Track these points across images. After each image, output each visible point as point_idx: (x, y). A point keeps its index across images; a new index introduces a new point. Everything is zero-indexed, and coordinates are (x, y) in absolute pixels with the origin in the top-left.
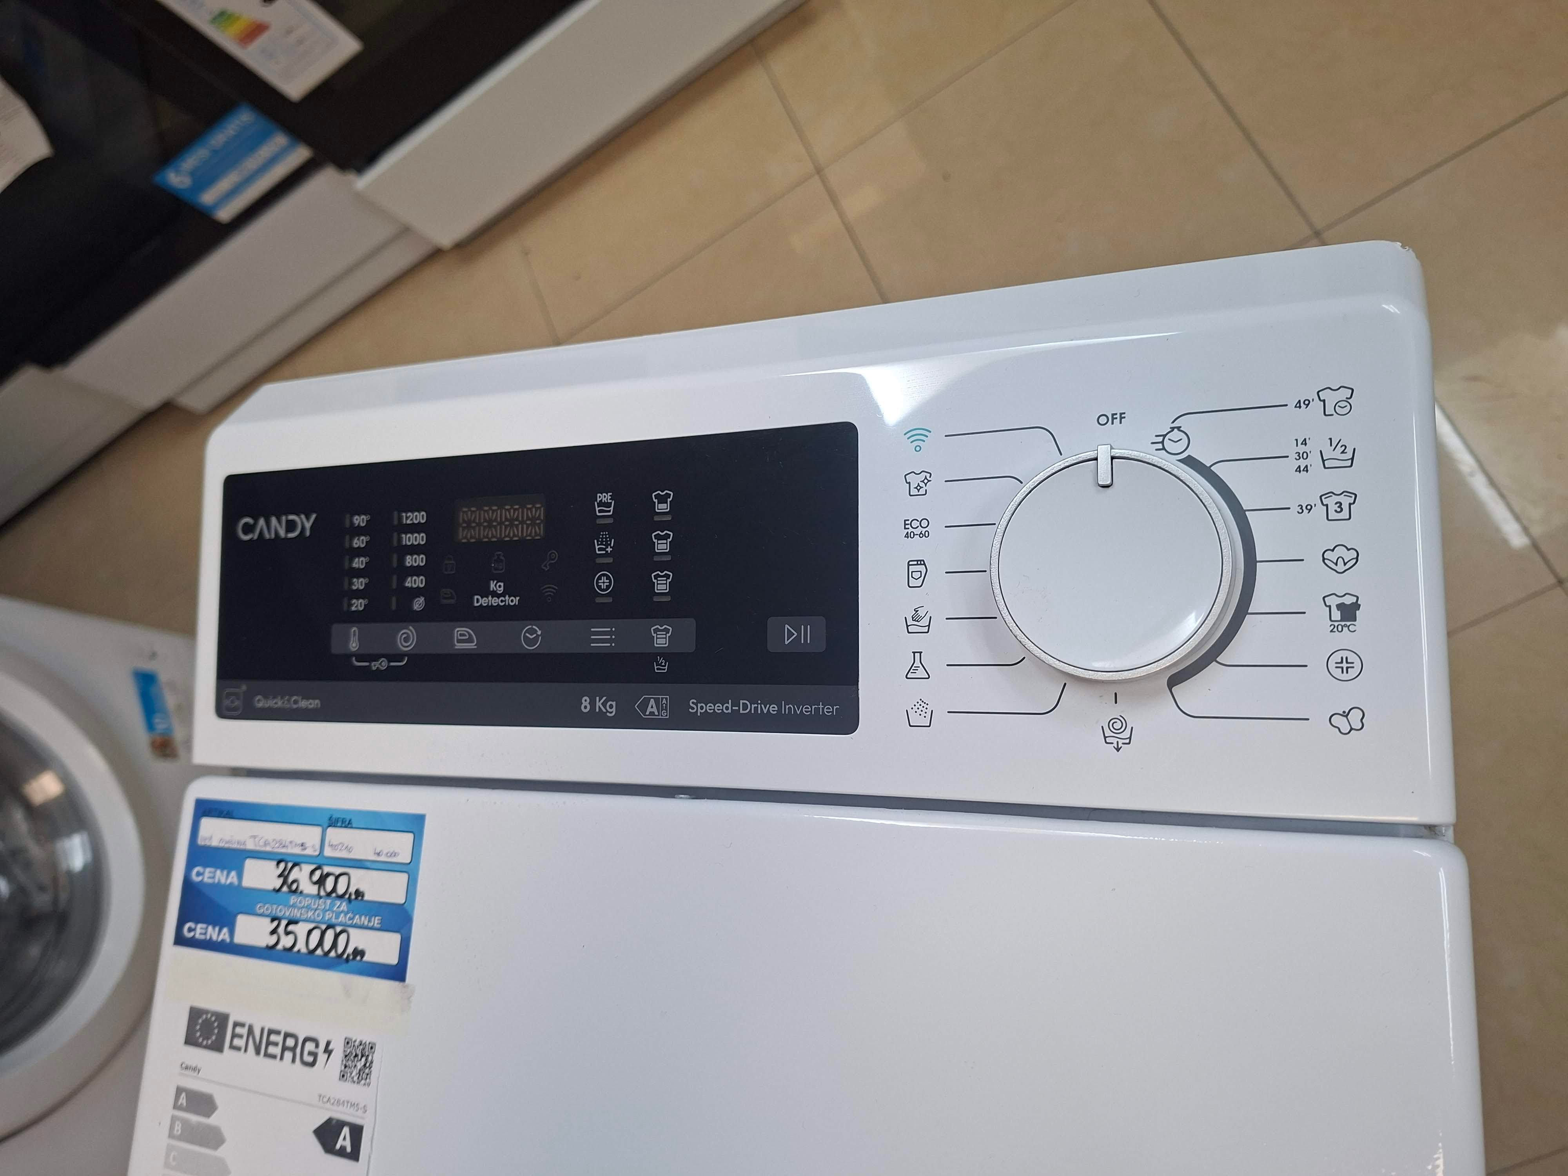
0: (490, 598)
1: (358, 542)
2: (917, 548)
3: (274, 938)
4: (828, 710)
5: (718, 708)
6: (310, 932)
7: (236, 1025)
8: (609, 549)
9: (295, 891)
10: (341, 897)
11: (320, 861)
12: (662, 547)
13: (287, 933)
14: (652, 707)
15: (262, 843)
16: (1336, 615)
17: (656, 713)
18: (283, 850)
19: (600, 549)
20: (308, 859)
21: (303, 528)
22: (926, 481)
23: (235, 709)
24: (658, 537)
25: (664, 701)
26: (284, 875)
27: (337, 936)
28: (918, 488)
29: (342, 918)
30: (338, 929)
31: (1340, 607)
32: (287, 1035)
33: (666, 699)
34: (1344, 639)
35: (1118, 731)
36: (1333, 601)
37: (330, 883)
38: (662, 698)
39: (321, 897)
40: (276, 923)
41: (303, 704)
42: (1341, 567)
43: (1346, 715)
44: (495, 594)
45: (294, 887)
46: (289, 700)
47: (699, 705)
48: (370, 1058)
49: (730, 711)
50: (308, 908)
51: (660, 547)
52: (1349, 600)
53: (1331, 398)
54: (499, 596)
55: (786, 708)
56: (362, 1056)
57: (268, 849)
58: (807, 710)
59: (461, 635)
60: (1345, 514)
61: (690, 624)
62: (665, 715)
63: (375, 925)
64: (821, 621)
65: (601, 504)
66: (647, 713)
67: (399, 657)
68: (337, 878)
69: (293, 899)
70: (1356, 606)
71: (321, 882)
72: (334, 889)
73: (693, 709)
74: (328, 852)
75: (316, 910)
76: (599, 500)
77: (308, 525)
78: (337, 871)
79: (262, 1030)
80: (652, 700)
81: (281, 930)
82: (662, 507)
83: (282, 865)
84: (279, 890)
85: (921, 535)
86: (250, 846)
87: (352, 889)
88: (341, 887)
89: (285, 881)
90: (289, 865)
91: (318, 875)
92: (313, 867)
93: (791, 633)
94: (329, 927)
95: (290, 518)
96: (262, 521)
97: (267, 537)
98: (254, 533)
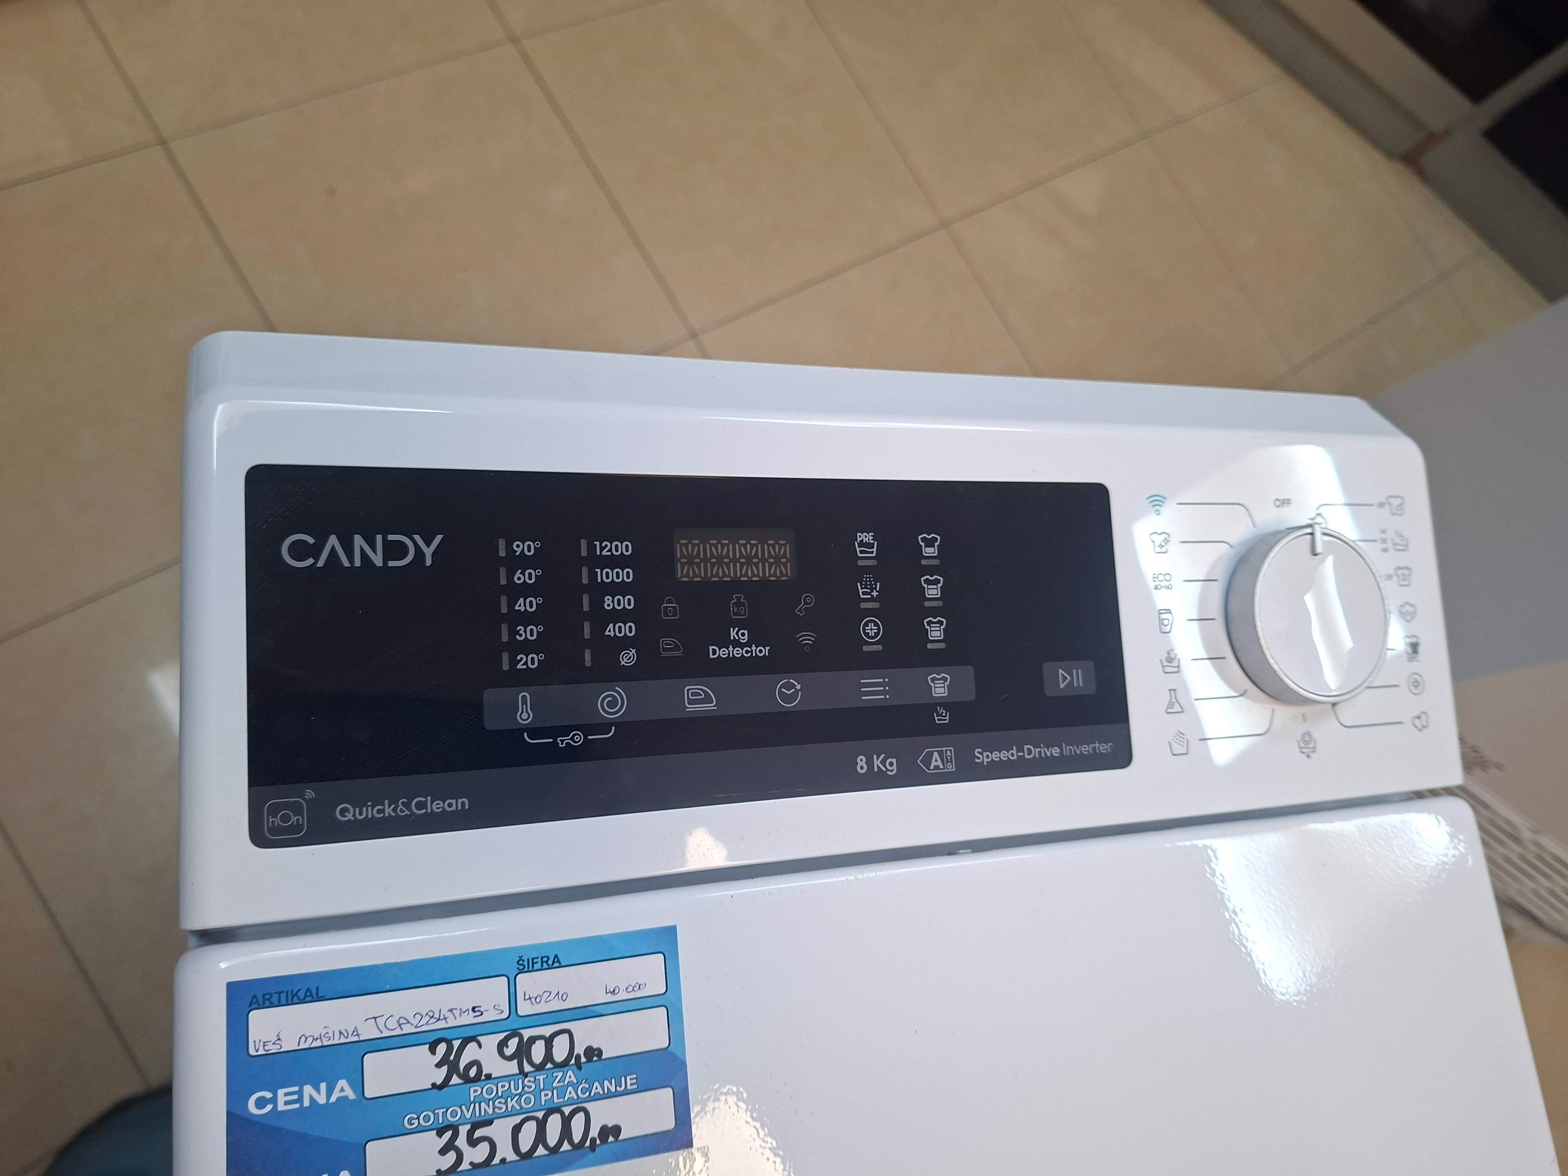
0: (731, 649)
1: (521, 576)
2: (1165, 599)
3: (452, 1156)
4: (1104, 748)
5: (1004, 755)
6: (517, 1130)
8: (875, 594)
9: (477, 1079)
10: (565, 1064)
11: (513, 1024)
12: (933, 592)
13: (473, 1142)
14: (936, 761)
15: (392, 1024)
17: (941, 767)
18: (441, 1024)
19: (864, 593)
20: (490, 1028)
21: (419, 553)
22: (1167, 541)
24: (927, 582)
25: (949, 753)
26: (450, 1063)
27: (566, 1122)
28: (1161, 546)
29: (571, 1093)
30: (567, 1110)
31: (1410, 644)
33: (950, 751)
34: (1415, 666)
35: (1308, 743)
36: (1407, 641)
37: (538, 1052)
38: (946, 751)
39: (526, 1075)
40: (448, 1135)
41: (437, 806)
42: (1408, 618)
43: (1419, 718)
44: (737, 644)
45: (473, 1072)
46: (407, 806)
47: (985, 754)
49: (1015, 757)
50: (507, 1096)
51: (931, 592)
52: (1414, 640)
54: (742, 646)
55: (1067, 749)
57: (408, 1029)
58: (1085, 749)
59: (693, 694)
61: (968, 671)
62: (951, 768)
63: (629, 1087)
64: (1090, 664)
65: (861, 544)
66: (932, 767)
67: (604, 727)
68: (549, 1042)
69: (474, 1091)
71: (523, 1052)
72: (548, 1056)
73: (979, 758)
74: (524, 1009)
75: (521, 1095)
76: (859, 539)
77: (428, 552)
78: (547, 1031)
80: (936, 754)
81: (461, 1142)
82: (929, 551)
83: (442, 1048)
84: (446, 1083)
85: (1167, 588)
86: (369, 1032)
87: (579, 1050)
88: (560, 1052)
89: (453, 1068)
90: (456, 1044)
91: (513, 1045)
92: (502, 1036)
93: (1065, 678)
94: (550, 1112)
95: (391, 537)
96: (333, 541)
97: (346, 564)
98: (317, 559)
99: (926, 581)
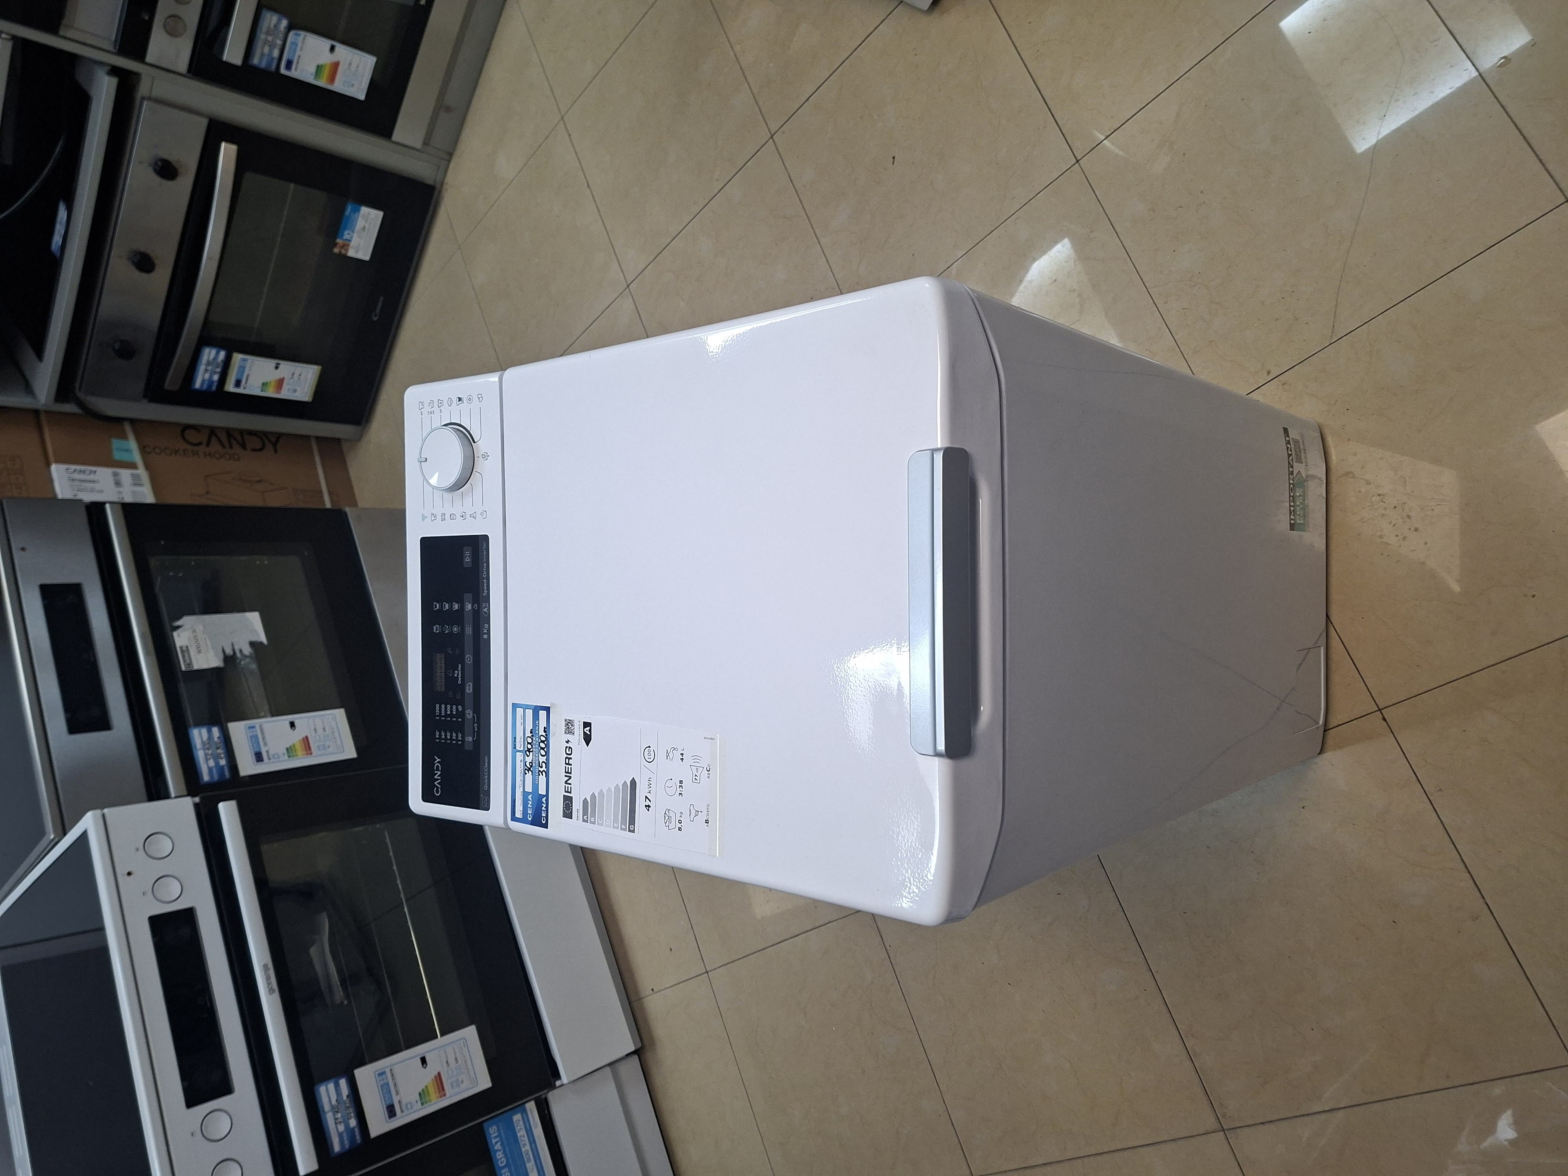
1: (443, 736)
2: (447, 517)
3: (544, 773)
4: (484, 545)
5: (485, 585)
6: (541, 755)
7: (566, 792)
8: (447, 627)
9: (532, 763)
10: (532, 739)
11: (524, 752)
12: (447, 606)
13: (542, 767)
14: (485, 610)
15: (521, 783)
16: (460, 402)
17: (486, 608)
19: (447, 630)
21: (438, 762)
22: (433, 515)
23: (488, 799)
28: (434, 517)
29: (537, 739)
31: (459, 401)
32: (566, 764)
33: (483, 604)
34: (465, 400)
35: (485, 457)
36: (458, 403)
37: (529, 746)
38: (483, 606)
39: (533, 751)
40: (540, 773)
41: (486, 764)
42: (451, 402)
43: (479, 398)
44: (458, 675)
46: (486, 772)
47: (485, 592)
48: (568, 721)
52: (458, 399)
53: (421, 407)
54: (458, 673)
55: (484, 560)
56: (568, 725)
58: (484, 553)
59: (468, 689)
60: (442, 402)
61: (465, 595)
62: (486, 605)
64: (465, 548)
65: (436, 630)
66: (486, 612)
67: (474, 716)
68: (528, 743)
69: (534, 765)
70: (459, 398)
71: (529, 750)
72: (530, 744)
73: (485, 594)
75: (536, 753)
77: (438, 760)
79: (566, 776)
80: (484, 610)
81: (541, 770)
82: (438, 606)
84: (532, 772)
85: (445, 516)
86: (522, 789)
87: (530, 735)
88: (530, 740)
89: (530, 769)
90: (526, 768)
91: (528, 753)
92: (526, 755)
93: (468, 559)
94: (539, 746)
95: (435, 769)
96: (436, 783)
97: (439, 781)
98: (439, 788)
99: (445, 608)
